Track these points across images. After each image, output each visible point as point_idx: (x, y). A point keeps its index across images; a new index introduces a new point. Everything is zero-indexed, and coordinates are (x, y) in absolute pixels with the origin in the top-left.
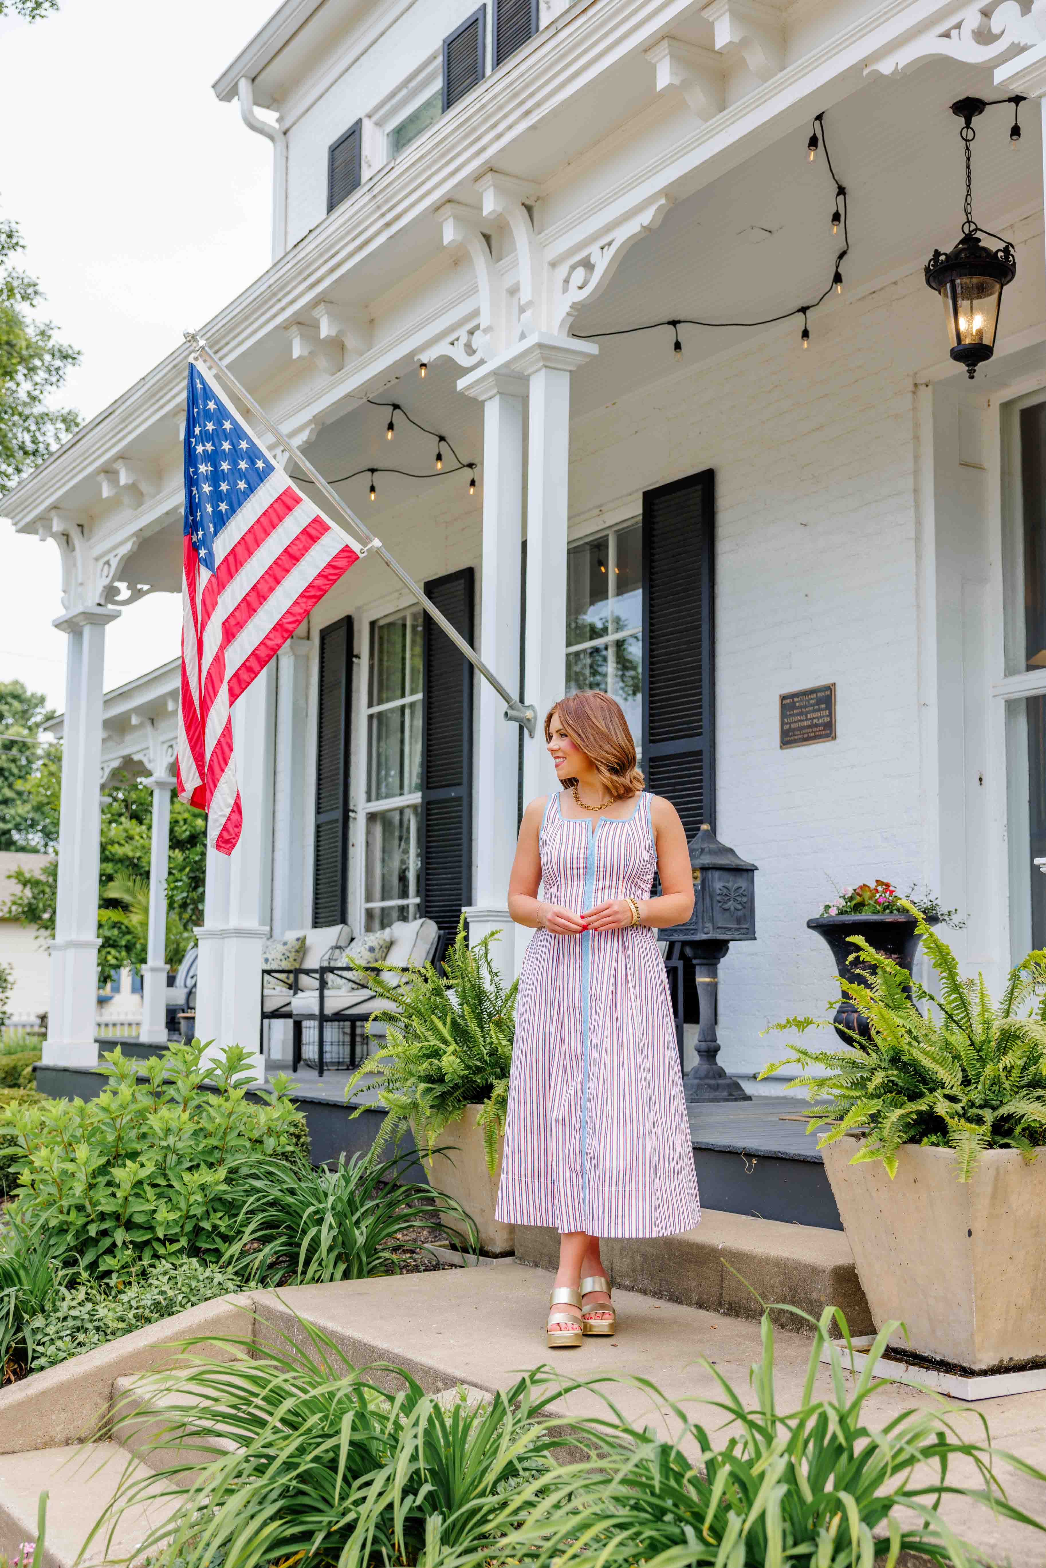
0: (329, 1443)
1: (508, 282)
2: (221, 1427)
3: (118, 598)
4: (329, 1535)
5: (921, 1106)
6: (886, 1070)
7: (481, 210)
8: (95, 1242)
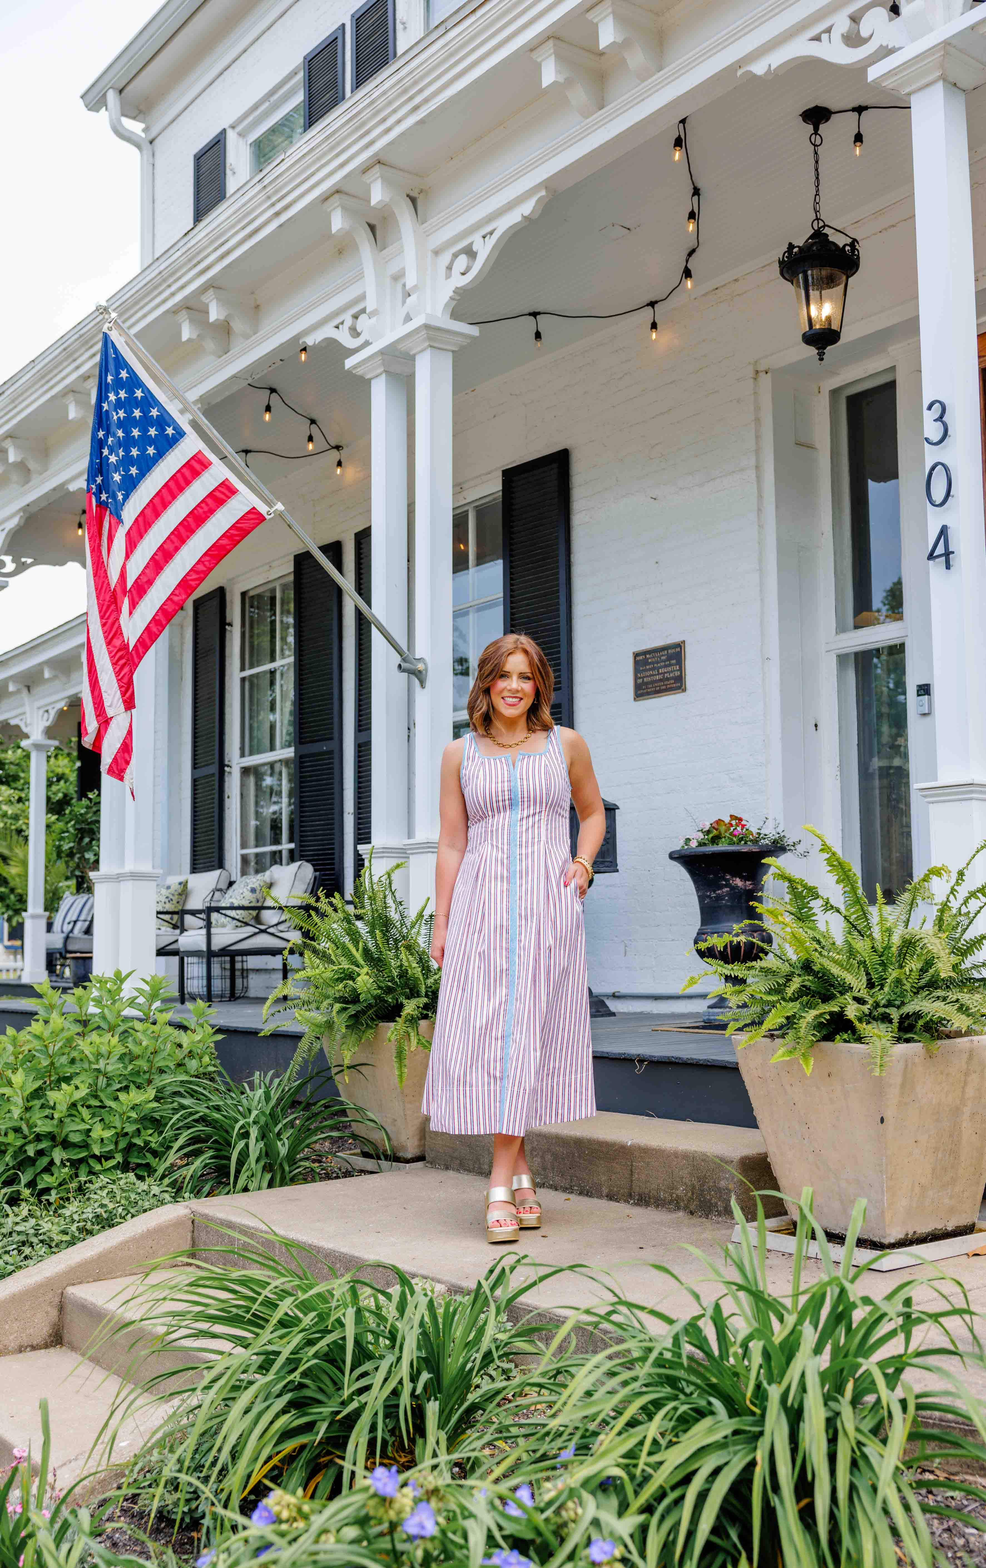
0: (332, 1337)
1: (393, 268)
3: (4, 571)
4: (331, 1425)
5: (833, 1007)
6: (799, 975)
7: (369, 201)
8: (32, 1161)
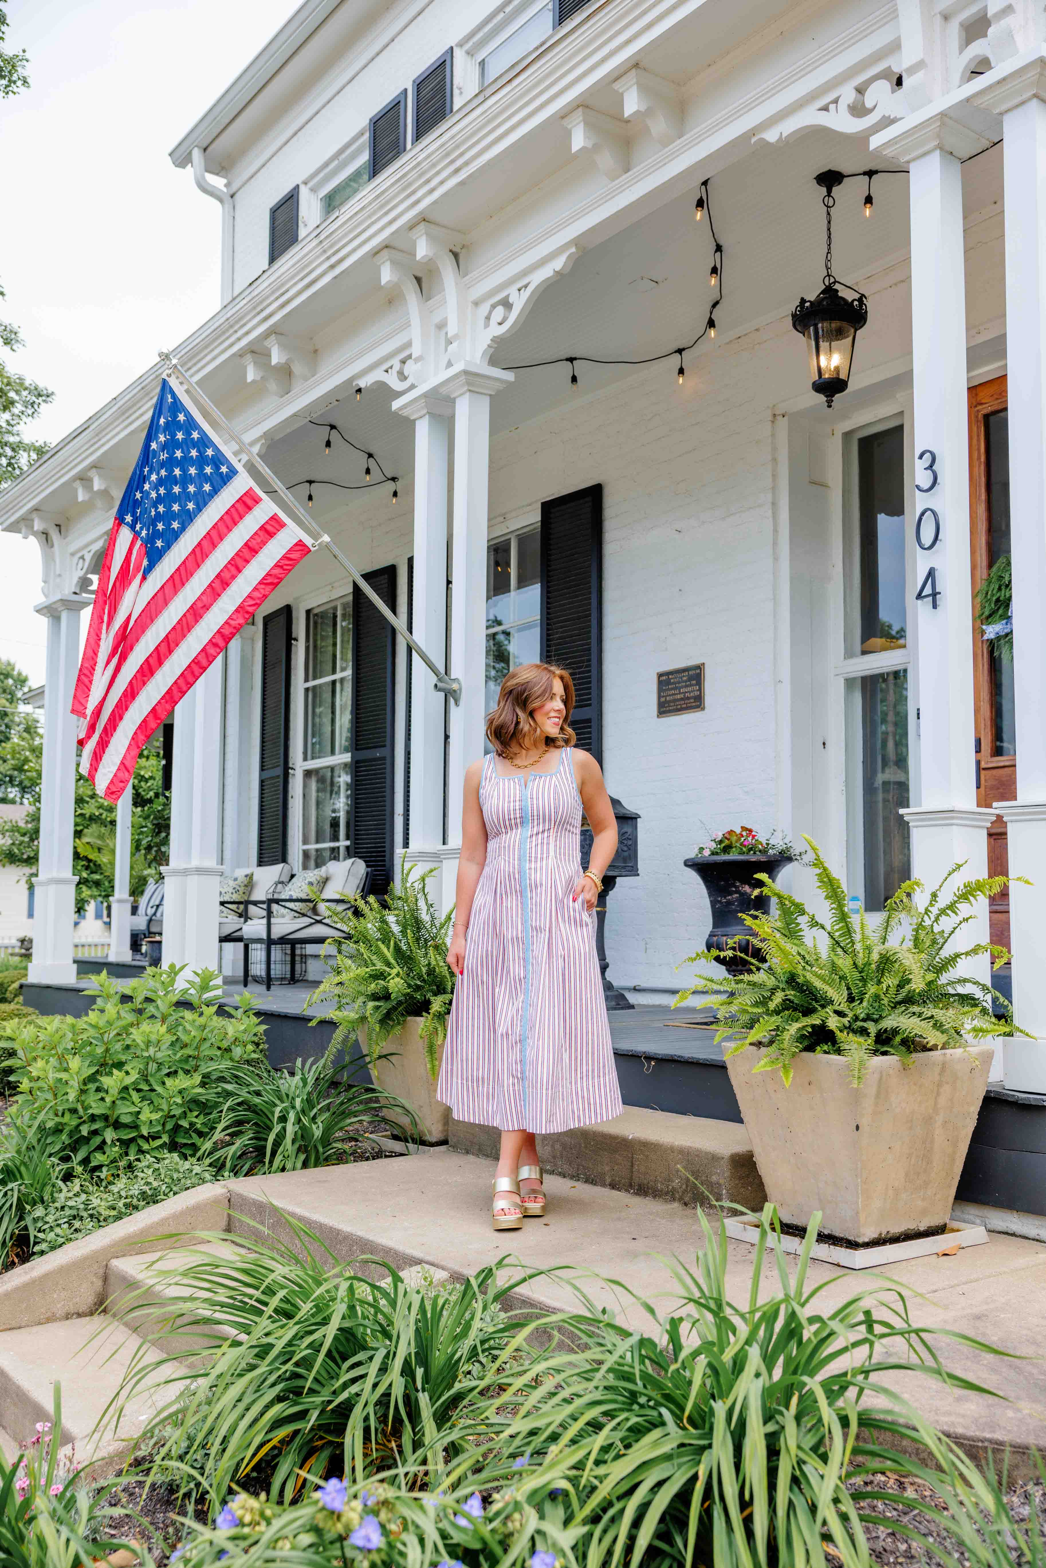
1: (437, 319)
2: (218, 1316)
3: (91, 588)
4: (323, 1412)
5: (815, 1020)
6: (783, 990)
7: (415, 255)
8: (86, 1141)
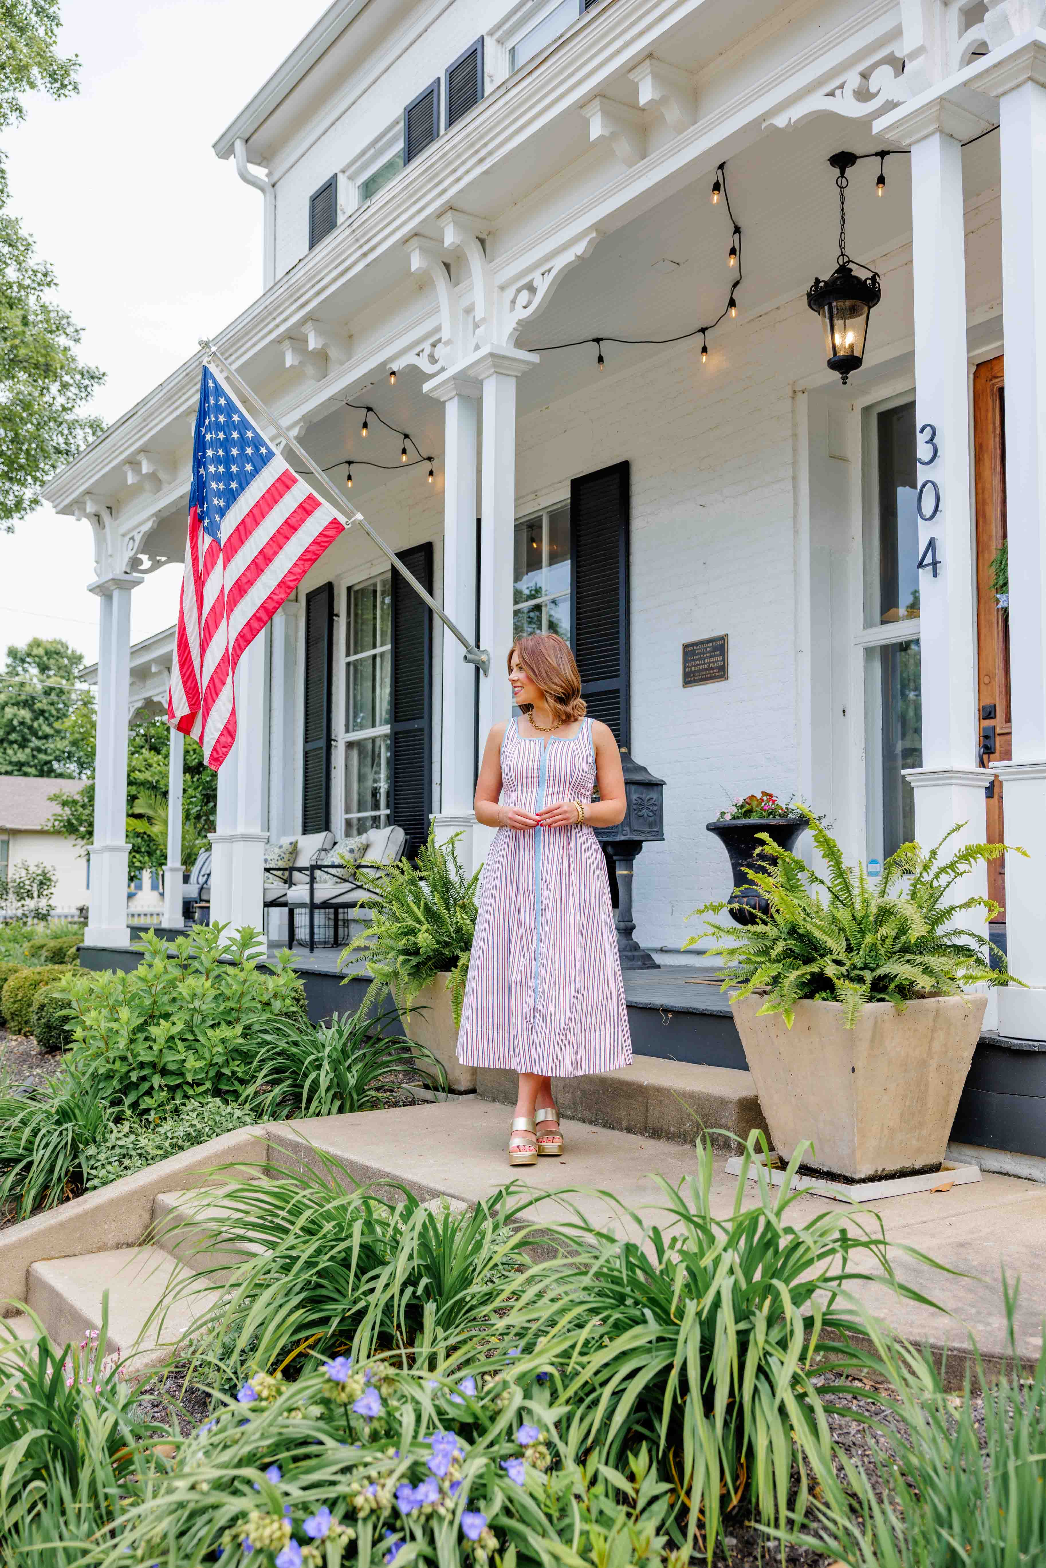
0: (342, 1246)
1: (465, 303)
2: (251, 1234)
3: (141, 568)
4: (343, 1320)
5: (814, 968)
6: (785, 940)
7: (443, 242)
8: (136, 1086)
